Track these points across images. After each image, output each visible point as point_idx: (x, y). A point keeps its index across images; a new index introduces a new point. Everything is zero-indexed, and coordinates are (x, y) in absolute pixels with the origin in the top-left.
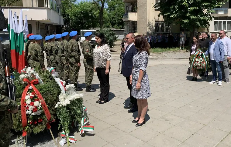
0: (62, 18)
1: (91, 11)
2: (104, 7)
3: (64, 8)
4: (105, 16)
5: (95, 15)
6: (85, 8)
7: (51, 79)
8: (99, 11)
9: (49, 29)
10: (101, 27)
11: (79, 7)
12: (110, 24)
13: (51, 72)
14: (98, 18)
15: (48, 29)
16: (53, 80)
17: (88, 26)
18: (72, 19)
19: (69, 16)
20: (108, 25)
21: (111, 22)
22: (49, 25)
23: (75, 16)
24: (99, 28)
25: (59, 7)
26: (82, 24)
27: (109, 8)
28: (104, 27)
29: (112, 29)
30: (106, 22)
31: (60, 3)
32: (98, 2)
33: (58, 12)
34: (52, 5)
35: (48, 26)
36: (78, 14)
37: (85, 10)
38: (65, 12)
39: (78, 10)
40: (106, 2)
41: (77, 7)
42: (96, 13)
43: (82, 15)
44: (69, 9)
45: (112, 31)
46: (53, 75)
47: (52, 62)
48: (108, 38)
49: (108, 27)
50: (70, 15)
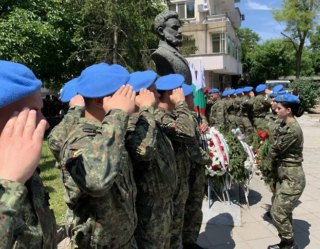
0: (241, 65)
1: (282, 52)
2: (305, 45)
3: (244, 51)
4: (305, 58)
5: (288, 58)
6: (273, 48)
7: (237, 143)
8: (295, 51)
9: (224, 81)
10: (297, 75)
11: (265, 48)
12: (313, 70)
13: (238, 134)
14: (292, 62)
15: (222, 81)
16: (238, 144)
17: (276, 75)
18: (254, 66)
19: (250, 61)
20: (308, 71)
21: (314, 67)
22: (224, 75)
23: (258, 60)
24: (294, 78)
25: (237, 50)
26: (269, 72)
27: (312, 45)
28: (303, 75)
29: (315, 78)
30: (305, 67)
31: (239, 44)
32: (294, 38)
33: (236, 58)
34: (229, 49)
35: (222, 77)
36: (263, 58)
37: (273, 51)
38: (244, 56)
39: (264, 52)
40: (308, 37)
41: (262, 48)
42: (291, 55)
43: (268, 59)
44: (250, 52)
45: (316, 81)
46: (239, 138)
47: (231, 123)
48: (309, 93)
49: (309, 75)
50: (252, 60)
